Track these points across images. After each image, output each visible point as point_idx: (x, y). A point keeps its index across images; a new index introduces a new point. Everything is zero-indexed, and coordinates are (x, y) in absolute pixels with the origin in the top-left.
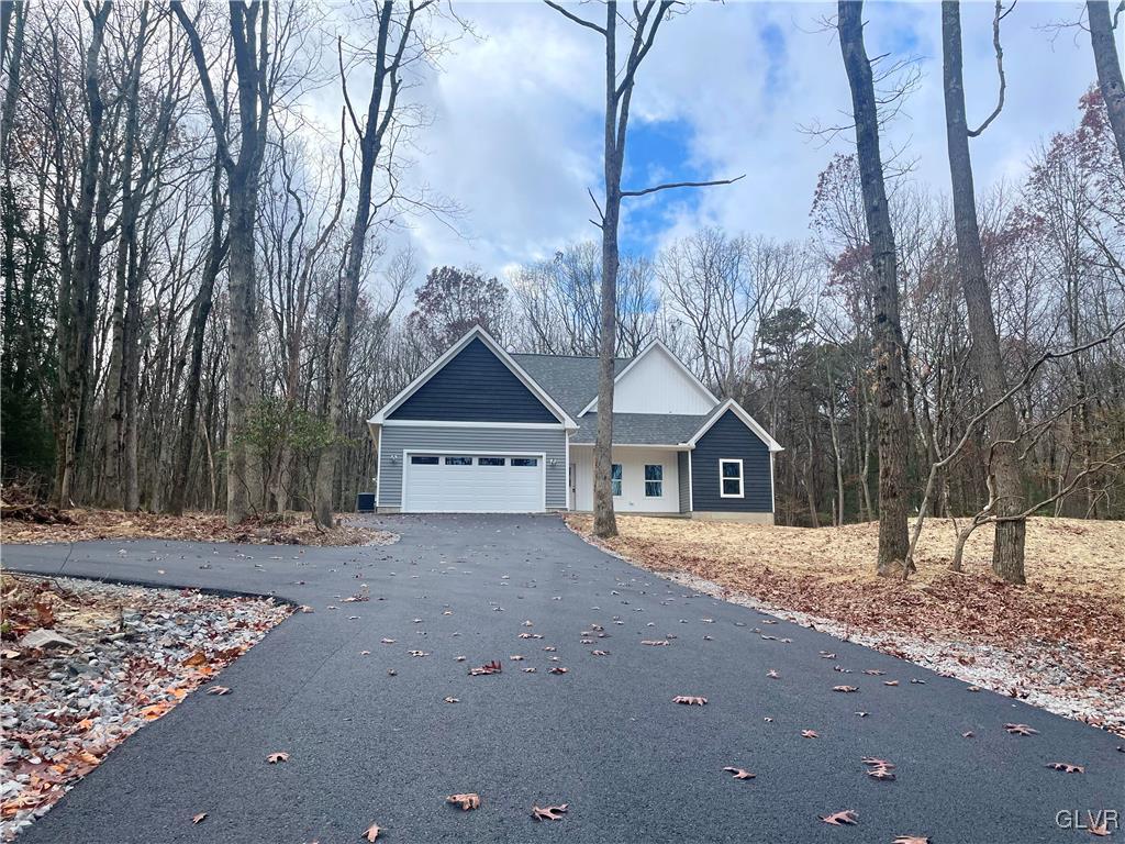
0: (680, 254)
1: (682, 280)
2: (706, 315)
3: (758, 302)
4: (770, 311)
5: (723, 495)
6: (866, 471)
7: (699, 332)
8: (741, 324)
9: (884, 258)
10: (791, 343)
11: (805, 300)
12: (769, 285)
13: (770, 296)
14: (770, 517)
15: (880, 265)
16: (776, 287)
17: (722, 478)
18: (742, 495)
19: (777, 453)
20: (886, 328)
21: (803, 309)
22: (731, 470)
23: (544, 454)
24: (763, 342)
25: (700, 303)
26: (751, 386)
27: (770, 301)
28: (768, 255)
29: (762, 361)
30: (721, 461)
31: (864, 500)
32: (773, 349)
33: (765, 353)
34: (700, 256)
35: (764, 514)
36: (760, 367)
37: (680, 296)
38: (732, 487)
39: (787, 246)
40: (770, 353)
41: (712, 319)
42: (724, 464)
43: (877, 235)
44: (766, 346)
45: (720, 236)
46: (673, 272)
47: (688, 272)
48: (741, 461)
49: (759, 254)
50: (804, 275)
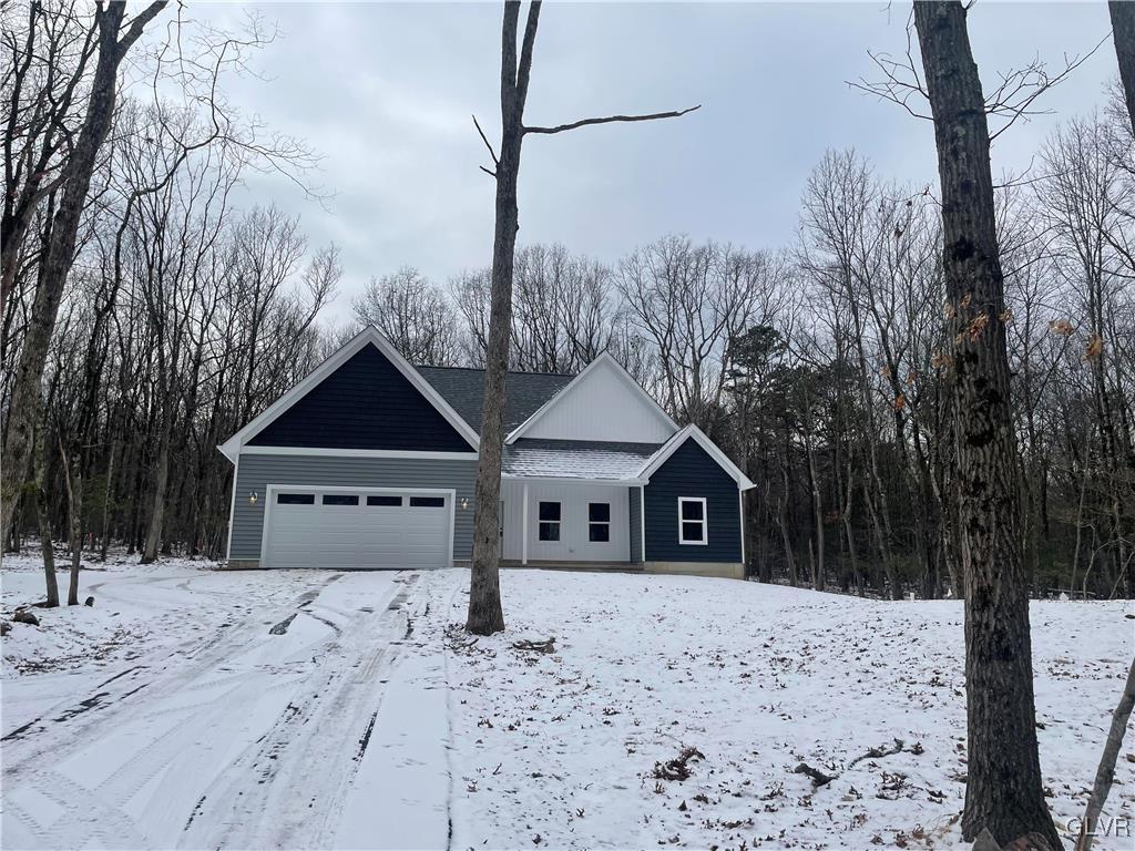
0: (642, 263)
1: (644, 291)
2: (670, 330)
3: (726, 318)
4: (741, 328)
5: (682, 542)
6: (848, 508)
7: (663, 349)
8: (710, 341)
9: (963, 123)
10: (764, 364)
11: (780, 314)
12: (739, 298)
13: (741, 311)
14: (739, 567)
15: (955, 137)
16: (747, 301)
17: (681, 521)
18: (705, 542)
19: (748, 491)
20: (972, 271)
21: (777, 326)
22: (692, 510)
23: (453, 492)
24: (733, 363)
25: (663, 317)
26: (721, 411)
27: (739, 318)
28: (738, 265)
29: (731, 383)
30: (681, 499)
31: (847, 542)
32: (744, 370)
33: (735, 374)
34: (663, 265)
35: (731, 565)
36: (729, 389)
37: (642, 310)
38: (692, 531)
39: (759, 255)
40: (741, 375)
41: (677, 336)
42: (684, 503)
43: (945, 77)
44: (736, 367)
45: (685, 243)
46: (634, 283)
47: (650, 283)
48: (704, 500)
49: (728, 263)
50: (778, 288)
